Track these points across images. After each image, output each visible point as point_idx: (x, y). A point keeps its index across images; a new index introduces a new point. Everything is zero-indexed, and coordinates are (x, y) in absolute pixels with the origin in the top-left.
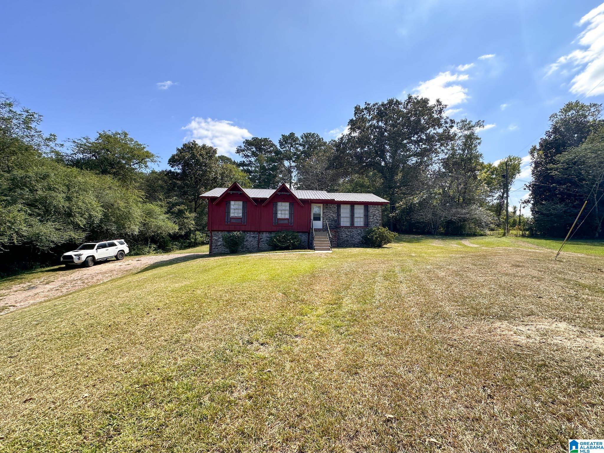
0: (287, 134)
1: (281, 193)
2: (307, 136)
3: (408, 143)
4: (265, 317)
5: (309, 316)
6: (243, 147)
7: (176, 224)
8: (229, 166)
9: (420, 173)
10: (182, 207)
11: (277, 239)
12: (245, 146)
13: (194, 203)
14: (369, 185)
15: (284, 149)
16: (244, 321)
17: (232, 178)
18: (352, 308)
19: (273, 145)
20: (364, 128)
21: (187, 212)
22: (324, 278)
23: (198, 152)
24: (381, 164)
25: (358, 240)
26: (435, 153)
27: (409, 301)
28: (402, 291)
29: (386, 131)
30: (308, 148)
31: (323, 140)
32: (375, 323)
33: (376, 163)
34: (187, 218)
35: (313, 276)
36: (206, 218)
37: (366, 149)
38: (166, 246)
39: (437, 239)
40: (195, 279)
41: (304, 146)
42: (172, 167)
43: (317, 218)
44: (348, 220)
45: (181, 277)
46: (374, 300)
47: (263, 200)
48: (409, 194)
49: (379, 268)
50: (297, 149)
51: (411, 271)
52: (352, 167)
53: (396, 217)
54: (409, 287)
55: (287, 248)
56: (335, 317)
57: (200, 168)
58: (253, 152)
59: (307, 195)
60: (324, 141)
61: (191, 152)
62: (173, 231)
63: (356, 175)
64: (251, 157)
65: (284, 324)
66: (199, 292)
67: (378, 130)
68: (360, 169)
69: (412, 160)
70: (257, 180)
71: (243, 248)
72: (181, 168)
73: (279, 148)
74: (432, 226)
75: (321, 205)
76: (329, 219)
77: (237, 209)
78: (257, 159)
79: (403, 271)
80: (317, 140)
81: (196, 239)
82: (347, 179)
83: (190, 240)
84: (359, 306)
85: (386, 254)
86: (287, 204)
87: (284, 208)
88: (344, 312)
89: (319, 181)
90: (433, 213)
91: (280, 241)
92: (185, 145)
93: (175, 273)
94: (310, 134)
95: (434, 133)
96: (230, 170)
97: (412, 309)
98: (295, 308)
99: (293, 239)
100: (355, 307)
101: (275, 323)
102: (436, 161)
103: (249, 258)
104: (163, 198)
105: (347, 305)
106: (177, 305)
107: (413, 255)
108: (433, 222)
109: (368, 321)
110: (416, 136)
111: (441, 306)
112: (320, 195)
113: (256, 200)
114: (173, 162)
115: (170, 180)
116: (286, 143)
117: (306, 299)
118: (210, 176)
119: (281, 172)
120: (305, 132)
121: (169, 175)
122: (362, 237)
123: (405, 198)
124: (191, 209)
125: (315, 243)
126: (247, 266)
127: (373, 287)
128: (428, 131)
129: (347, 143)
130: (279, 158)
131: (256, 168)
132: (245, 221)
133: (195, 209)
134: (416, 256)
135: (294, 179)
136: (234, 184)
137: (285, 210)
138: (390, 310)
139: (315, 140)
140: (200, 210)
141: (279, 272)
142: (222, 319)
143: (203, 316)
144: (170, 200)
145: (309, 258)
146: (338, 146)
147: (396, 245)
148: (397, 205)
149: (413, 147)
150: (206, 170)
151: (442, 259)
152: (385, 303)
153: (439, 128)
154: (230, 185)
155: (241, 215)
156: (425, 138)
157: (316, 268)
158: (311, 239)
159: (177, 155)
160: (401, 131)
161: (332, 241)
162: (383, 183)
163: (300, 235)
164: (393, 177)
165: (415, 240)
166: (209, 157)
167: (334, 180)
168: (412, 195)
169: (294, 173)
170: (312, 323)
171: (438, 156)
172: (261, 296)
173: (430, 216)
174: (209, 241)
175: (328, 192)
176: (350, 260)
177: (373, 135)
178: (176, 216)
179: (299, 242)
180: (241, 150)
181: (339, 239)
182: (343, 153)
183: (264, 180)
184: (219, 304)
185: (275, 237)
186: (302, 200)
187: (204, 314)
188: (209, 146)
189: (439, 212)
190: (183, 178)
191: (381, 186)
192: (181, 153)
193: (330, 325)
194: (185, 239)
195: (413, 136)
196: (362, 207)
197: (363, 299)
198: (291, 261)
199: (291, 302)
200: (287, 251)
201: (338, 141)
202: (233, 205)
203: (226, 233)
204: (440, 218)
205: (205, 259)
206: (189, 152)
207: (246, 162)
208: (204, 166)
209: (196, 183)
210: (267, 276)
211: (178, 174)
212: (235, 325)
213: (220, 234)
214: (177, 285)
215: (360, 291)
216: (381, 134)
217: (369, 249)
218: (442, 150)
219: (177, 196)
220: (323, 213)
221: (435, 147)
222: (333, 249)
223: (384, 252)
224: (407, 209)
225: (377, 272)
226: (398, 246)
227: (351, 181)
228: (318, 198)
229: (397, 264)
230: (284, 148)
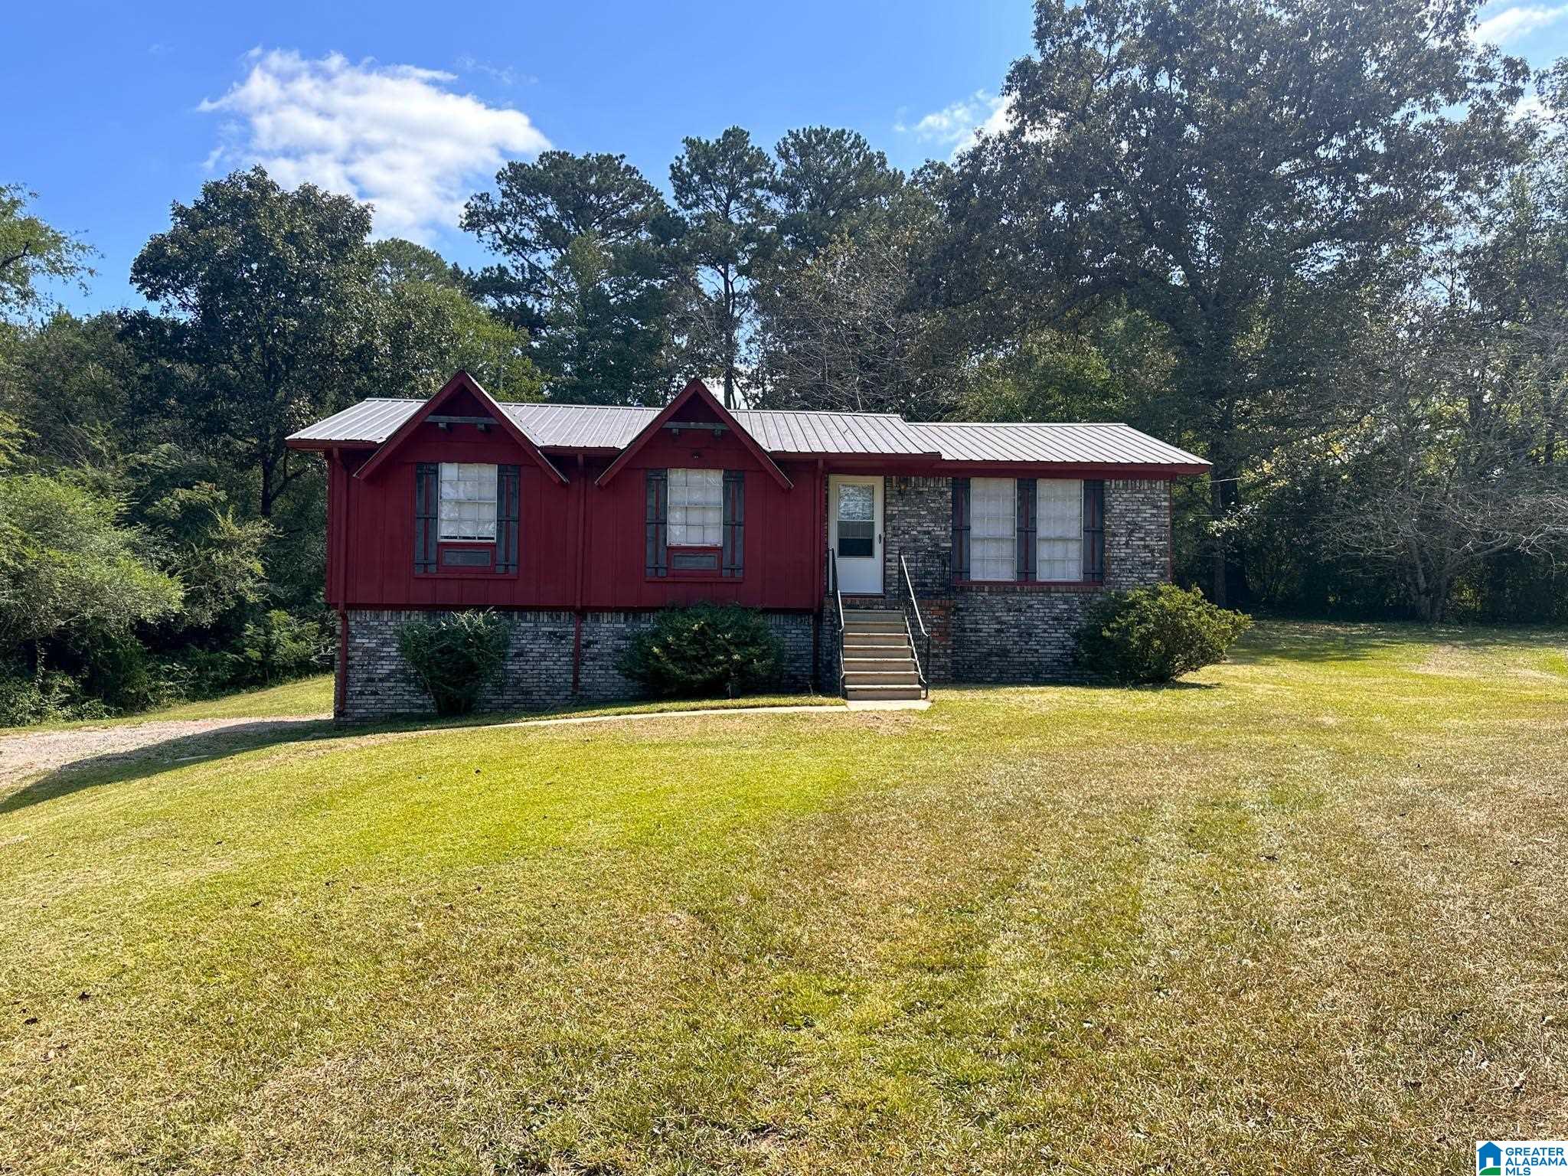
0: (712, 136)
1: (682, 425)
2: (807, 145)
3: (1303, 175)
4: (608, 1037)
5: (820, 1027)
6: (497, 198)
7: (171, 574)
8: (436, 291)
9: (1359, 322)
10: (202, 493)
11: (666, 647)
12: (505, 194)
13: (258, 470)
14: (1107, 384)
15: (696, 211)
16: (501, 1058)
17: (446, 351)
18: (1034, 986)
19: (642, 190)
20: (1088, 101)
21: (224, 514)
22: (893, 838)
23: (280, 225)
24: (1164, 281)
25: (1052, 651)
26: (1433, 222)
27: (1313, 951)
28: (1277, 902)
29: (1190, 115)
30: (811, 205)
31: (883, 163)
32: (1149, 1065)
33: (1147, 274)
34: (226, 546)
35: (839, 823)
36: (317, 547)
37: (1094, 207)
38: (125, 682)
39: (1442, 641)
40: (265, 846)
41: (793, 194)
42: (151, 297)
43: (857, 545)
44: (1008, 550)
45: (195, 836)
46: (1141, 951)
47: (597, 459)
48: (1305, 422)
49: (1160, 785)
50: (758, 209)
51: (1318, 800)
52: (1027, 297)
53: (1240, 533)
54: (1313, 885)
55: (713, 689)
56: (949, 1034)
57: (287, 302)
58: (545, 223)
59: (810, 432)
60: (890, 167)
61: (242, 222)
62: (157, 610)
63: (1046, 337)
64: (535, 250)
65: (700, 1070)
66: (282, 910)
67: (1151, 113)
68: (1067, 303)
69: (1320, 260)
70: (566, 359)
71: (500, 688)
72: (194, 300)
73: (674, 205)
74: (1421, 580)
75: (878, 482)
76: (912, 548)
77: (470, 501)
78: (565, 260)
79: (1280, 800)
80: (854, 164)
81: (268, 649)
82: (1001, 355)
83: (240, 651)
84: (1067, 976)
85: (1193, 719)
86: (714, 479)
87: (697, 497)
88: (994, 1010)
89: (866, 366)
90: (1422, 516)
91: (677, 656)
92: (213, 191)
93: (165, 816)
94: (820, 135)
95: (1426, 126)
96: (437, 312)
97: (1331, 994)
98: (751, 987)
99: (740, 645)
100: (1047, 983)
101: (653, 1066)
102: (1437, 264)
103: (532, 738)
104: (110, 449)
105: (1007, 973)
106: (176, 979)
107: (1330, 721)
108: (1425, 560)
109: (1110, 1056)
110: (1339, 142)
111: (1470, 981)
112: (872, 433)
113: (562, 457)
114: (155, 272)
115: (144, 359)
116: (706, 179)
117: (805, 940)
118: (339, 339)
119: (684, 323)
120: (798, 127)
121: (137, 337)
122: (1076, 636)
123: (1286, 443)
124: (246, 500)
125: (850, 664)
126: (520, 775)
127: (1134, 881)
128: (1397, 117)
129: (1003, 177)
130: (676, 253)
131: (559, 299)
132: (513, 557)
133: (267, 501)
134: (1342, 729)
135: (748, 358)
136: (455, 377)
137: (704, 507)
138: (1221, 1001)
139: (847, 163)
140: (289, 505)
141: (674, 804)
142: (395, 1045)
143: (301, 1033)
144: (143, 458)
145: (822, 738)
146: (961, 191)
147: (1244, 670)
148: (1249, 476)
149: (1324, 193)
150: (320, 313)
151: (1468, 741)
152: (1194, 964)
153: (1452, 101)
154: (437, 387)
155: (490, 530)
156: (1381, 148)
157: (854, 786)
158: (826, 642)
159: (174, 238)
160: (1266, 118)
161: (927, 655)
162: (1178, 373)
163: (778, 627)
164: (1224, 340)
165: (1333, 648)
166: (331, 247)
167: (938, 360)
168: (1323, 428)
169: (747, 329)
170: (835, 1065)
171: (1448, 237)
172: (586, 926)
173: (1408, 528)
174: (332, 658)
175: (911, 417)
176: (1016, 746)
177: (1128, 137)
178: (171, 538)
179: (770, 661)
180: (488, 215)
181: (960, 644)
182: (983, 228)
183: (601, 363)
184: (378, 973)
185: (655, 634)
186: (785, 460)
187: (305, 1023)
188: (334, 193)
189: (1453, 511)
190: (207, 350)
191: (1167, 383)
192: (194, 229)
193: (926, 1076)
194: (213, 650)
195: (1326, 141)
196: (1075, 488)
197: (1085, 946)
198: (732, 751)
199: (732, 959)
200: (716, 703)
201: (956, 170)
202: (450, 482)
203: (418, 618)
204: (1458, 541)
205: (313, 744)
206: (234, 225)
207: (512, 271)
208: (307, 292)
209: (268, 377)
210: (619, 827)
211: (179, 330)
212: (458, 1078)
213: (390, 624)
214: (174, 876)
215: (1070, 903)
216: (1168, 130)
217: (1111, 691)
218: (1469, 209)
219: (176, 436)
220: (887, 518)
221: (1434, 194)
222: (934, 694)
223: (1185, 709)
224: (1297, 498)
225: (1150, 808)
226: (1253, 680)
227: (1022, 364)
228: (860, 450)
229: (1248, 767)
230: (696, 204)
